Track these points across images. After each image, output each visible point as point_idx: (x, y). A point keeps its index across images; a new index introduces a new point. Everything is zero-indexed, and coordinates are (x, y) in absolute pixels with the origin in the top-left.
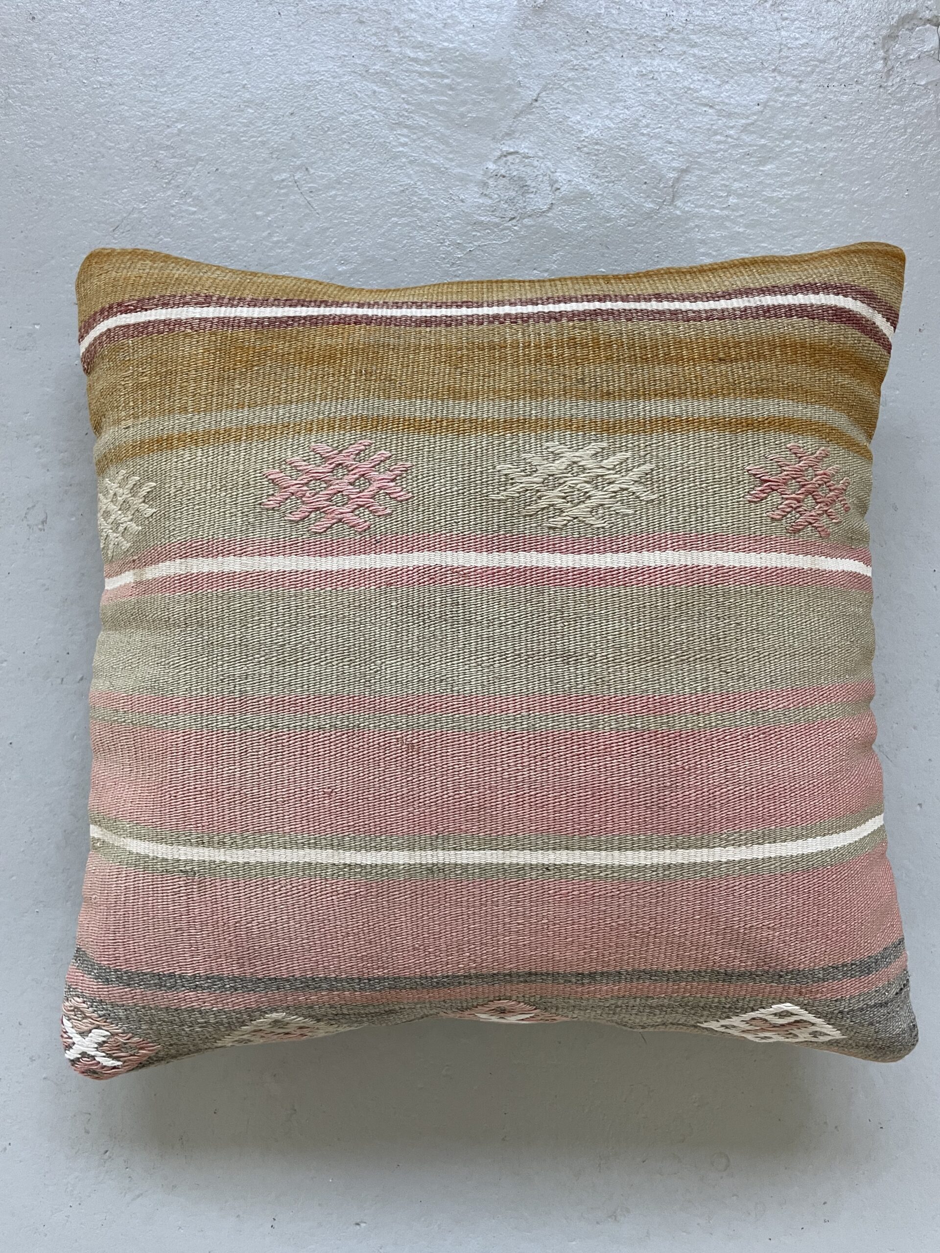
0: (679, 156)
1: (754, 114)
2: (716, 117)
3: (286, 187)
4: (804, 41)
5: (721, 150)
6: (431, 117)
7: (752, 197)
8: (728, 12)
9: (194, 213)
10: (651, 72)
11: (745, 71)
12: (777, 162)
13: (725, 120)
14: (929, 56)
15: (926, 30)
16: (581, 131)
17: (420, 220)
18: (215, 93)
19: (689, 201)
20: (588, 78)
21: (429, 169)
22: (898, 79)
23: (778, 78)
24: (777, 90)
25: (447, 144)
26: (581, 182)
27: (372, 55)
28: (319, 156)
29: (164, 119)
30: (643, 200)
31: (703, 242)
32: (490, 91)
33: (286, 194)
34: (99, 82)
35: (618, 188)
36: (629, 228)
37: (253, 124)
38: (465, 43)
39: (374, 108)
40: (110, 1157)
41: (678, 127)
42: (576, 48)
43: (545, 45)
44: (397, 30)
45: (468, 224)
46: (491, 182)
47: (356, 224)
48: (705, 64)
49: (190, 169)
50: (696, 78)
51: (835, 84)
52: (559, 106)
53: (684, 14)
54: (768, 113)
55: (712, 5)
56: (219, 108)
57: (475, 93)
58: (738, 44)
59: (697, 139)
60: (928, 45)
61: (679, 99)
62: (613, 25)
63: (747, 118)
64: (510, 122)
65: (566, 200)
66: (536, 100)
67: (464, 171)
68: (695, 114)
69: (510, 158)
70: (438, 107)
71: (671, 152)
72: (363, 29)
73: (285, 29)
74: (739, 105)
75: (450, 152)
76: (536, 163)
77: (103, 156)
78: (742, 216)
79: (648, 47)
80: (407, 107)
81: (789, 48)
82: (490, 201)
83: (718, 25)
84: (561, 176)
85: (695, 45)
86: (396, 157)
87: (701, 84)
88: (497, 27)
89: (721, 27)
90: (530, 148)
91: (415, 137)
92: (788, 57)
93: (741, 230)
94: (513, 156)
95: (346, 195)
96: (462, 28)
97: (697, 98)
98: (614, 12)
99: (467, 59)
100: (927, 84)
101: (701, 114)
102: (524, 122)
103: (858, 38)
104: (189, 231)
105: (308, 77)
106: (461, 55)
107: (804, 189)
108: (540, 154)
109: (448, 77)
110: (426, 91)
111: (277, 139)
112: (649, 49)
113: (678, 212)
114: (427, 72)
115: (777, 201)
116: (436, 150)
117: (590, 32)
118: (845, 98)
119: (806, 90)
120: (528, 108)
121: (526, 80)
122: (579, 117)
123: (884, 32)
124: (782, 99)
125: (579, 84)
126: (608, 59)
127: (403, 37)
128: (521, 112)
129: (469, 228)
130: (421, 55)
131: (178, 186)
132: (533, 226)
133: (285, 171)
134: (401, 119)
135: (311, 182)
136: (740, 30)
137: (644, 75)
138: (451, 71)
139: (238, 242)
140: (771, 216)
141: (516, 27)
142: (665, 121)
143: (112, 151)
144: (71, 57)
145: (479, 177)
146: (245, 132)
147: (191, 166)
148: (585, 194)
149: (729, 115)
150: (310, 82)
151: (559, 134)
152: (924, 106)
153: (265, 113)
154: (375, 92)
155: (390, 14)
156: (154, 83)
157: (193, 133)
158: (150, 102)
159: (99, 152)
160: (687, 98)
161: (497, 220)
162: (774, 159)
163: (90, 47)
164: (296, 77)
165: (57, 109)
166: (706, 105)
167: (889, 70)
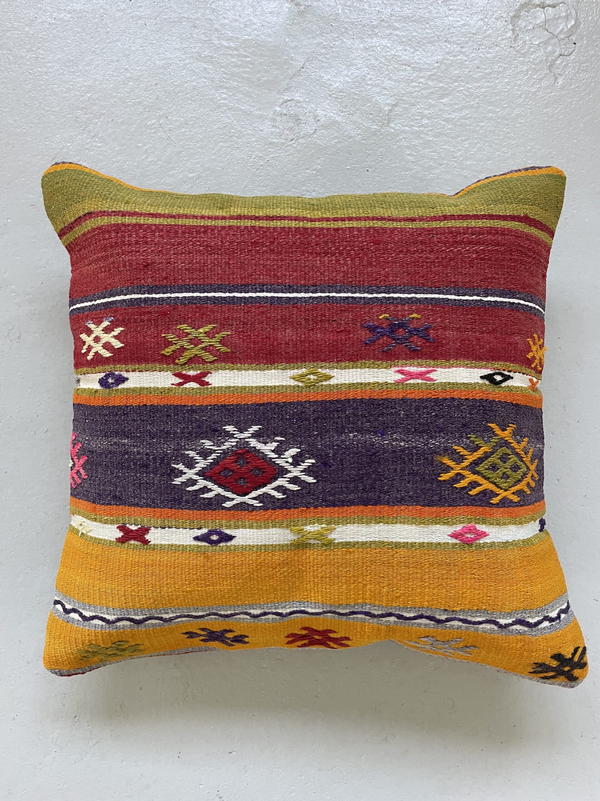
0: (391, 97)
1: (435, 68)
2: (412, 72)
3: (155, 128)
4: (463, 22)
5: (416, 91)
6: (240, 82)
7: (436, 118)
8: (416, 7)
9: (100, 147)
10: (371, 46)
11: (428, 43)
12: (451, 97)
13: (417, 73)
14: (540, 27)
15: (537, 11)
16: (331, 85)
17: (236, 143)
18: (109, 74)
19: (398, 123)
20: (334, 52)
21: (240, 112)
22: (522, 42)
23: (449, 46)
24: (448, 53)
25: (250, 97)
26: (333, 115)
27: (203, 46)
28: (173, 108)
29: (79, 92)
30: (370, 124)
31: (409, 148)
32: (275, 64)
33: (155, 132)
34: (39, 71)
35: (355, 118)
36: (363, 141)
37: (133, 92)
38: (258, 36)
39: (205, 78)
40: (78, 720)
41: (389, 79)
42: (325, 35)
43: (307, 34)
44: (217, 30)
45: (266, 144)
46: (278, 118)
47: (198, 148)
48: (404, 40)
49: (97, 120)
50: (398, 49)
51: (483, 47)
52: (317, 70)
53: (389, 10)
54: (443, 67)
55: (406, 4)
56: (112, 83)
57: (265, 66)
58: (423, 27)
59: (401, 86)
60: (539, 20)
61: (389, 62)
62: (346, 20)
63: (431, 71)
64: (287, 82)
65: (324, 127)
66: (303, 68)
67: (261, 113)
68: (398, 70)
69: (288, 103)
70: (244, 75)
71: (386, 94)
72: (196, 31)
73: (149, 33)
74: (426, 63)
75: (253, 102)
76: (304, 105)
77: (44, 116)
78: (431, 130)
79: (368, 31)
80: (225, 76)
81: (454, 27)
82: (278, 130)
83: (410, 16)
84: (320, 112)
85: (397, 29)
86: (220, 106)
87: (402, 52)
88: (277, 25)
89: (412, 17)
90: (300, 97)
91: (230, 94)
92: (453, 33)
93: (431, 139)
94: (291, 102)
95: (191, 131)
96: (256, 26)
97: (400, 61)
98: (347, 12)
99: (260, 45)
100: (540, 43)
101: (402, 70)
102: (296, 82)
103: (495, 18)
104: (98, 158)
105: (164, 62)
106: (256, 43)
107: (467, 112)
108: (307, 100)
109: (248, 57)
110: (236, 66)
111: (148, 99)
112: (369, 33)
113: (392, 130)
114: (236, 54)
115: (452, 120)
116: (244, 101)
117: (333, 25)
118: (489, 55)
119: (465, 52)
120: (298, 73)
121: (296, 56)
122: (329, 77)
123: (512, 14)
124: (451, 58)
125: (328, 56)
126: (345, 40)
127: (221, 34)
128: (294, 75)
129: (266, 147)
130: (232, 44)
131: (90, 131)
132: (305, 143)
133: (154, 119)
134: (222, 84)
135: (170, 125)
136: (424, 18)
137: (367, 49)
138: (250, 53)
139: (127, 163)
140: (448, 129)
141: (288, 24)
142: (381, 76)
143: (49, 112)
144: (22, 57)
145: (271, 116)
146: (128, 97)
147: (97, 119)
148: (335, 122)
149: (420, 70)
150: (165, 64)
151: (318, 87)
152: (538, 57)
153: (140, 84)
154: (205, 68)
155: (212, 21)
156: (72, 70)
157: (97, 99)
158: (71, 81)
159: (41, 114)
160: (394, 61)
161: (283, 141)
162: (448, 94)
163: (33, 51)
164: (157, 62)
165: (14, 89)
166: (405, 65)
167: (516, 37)
